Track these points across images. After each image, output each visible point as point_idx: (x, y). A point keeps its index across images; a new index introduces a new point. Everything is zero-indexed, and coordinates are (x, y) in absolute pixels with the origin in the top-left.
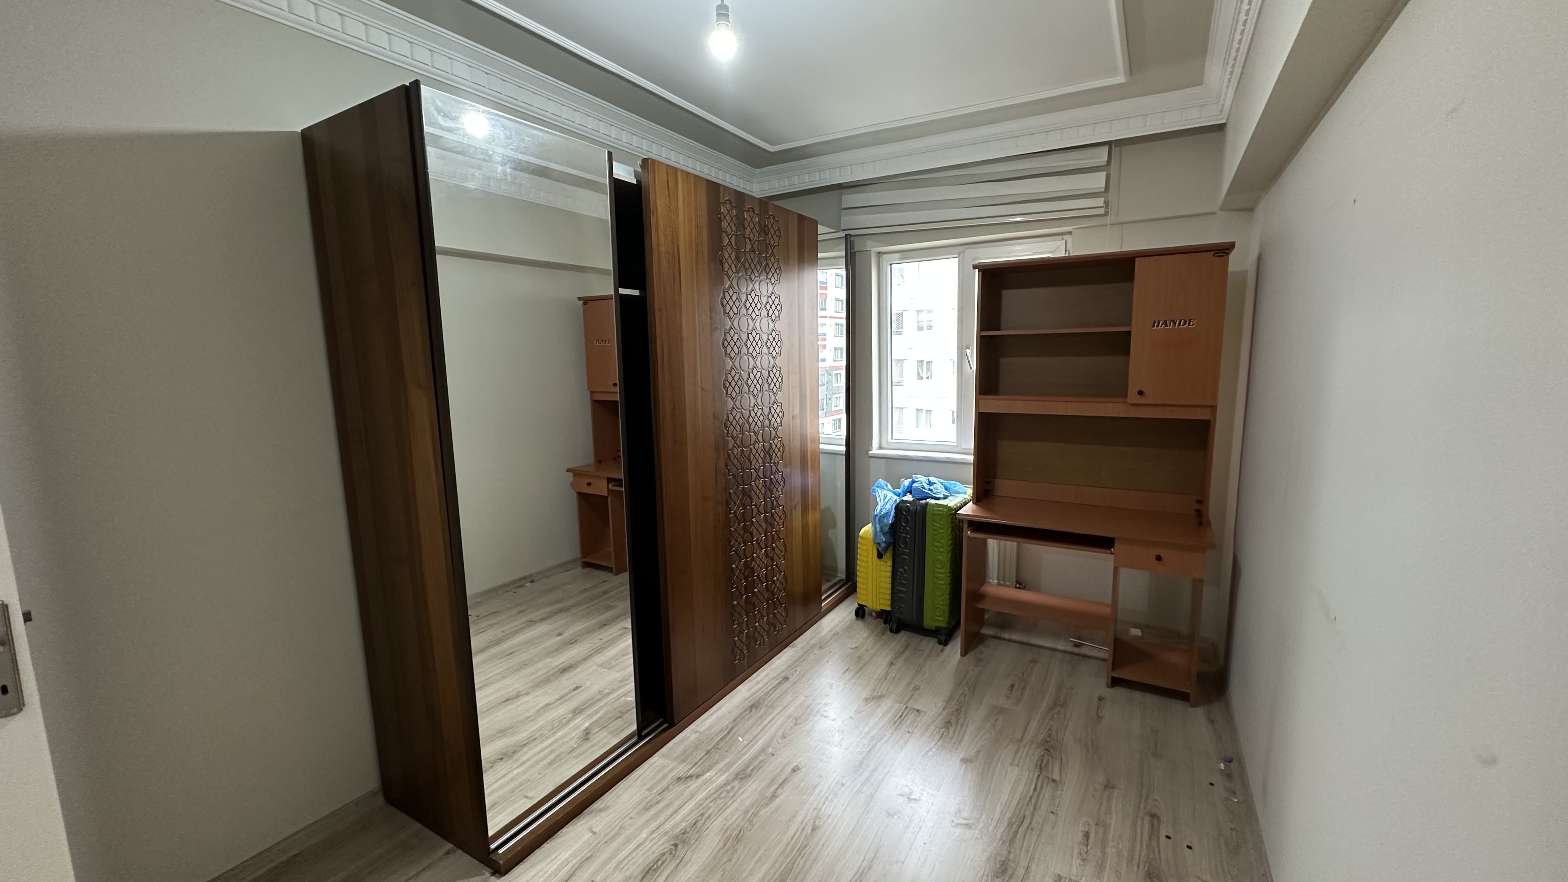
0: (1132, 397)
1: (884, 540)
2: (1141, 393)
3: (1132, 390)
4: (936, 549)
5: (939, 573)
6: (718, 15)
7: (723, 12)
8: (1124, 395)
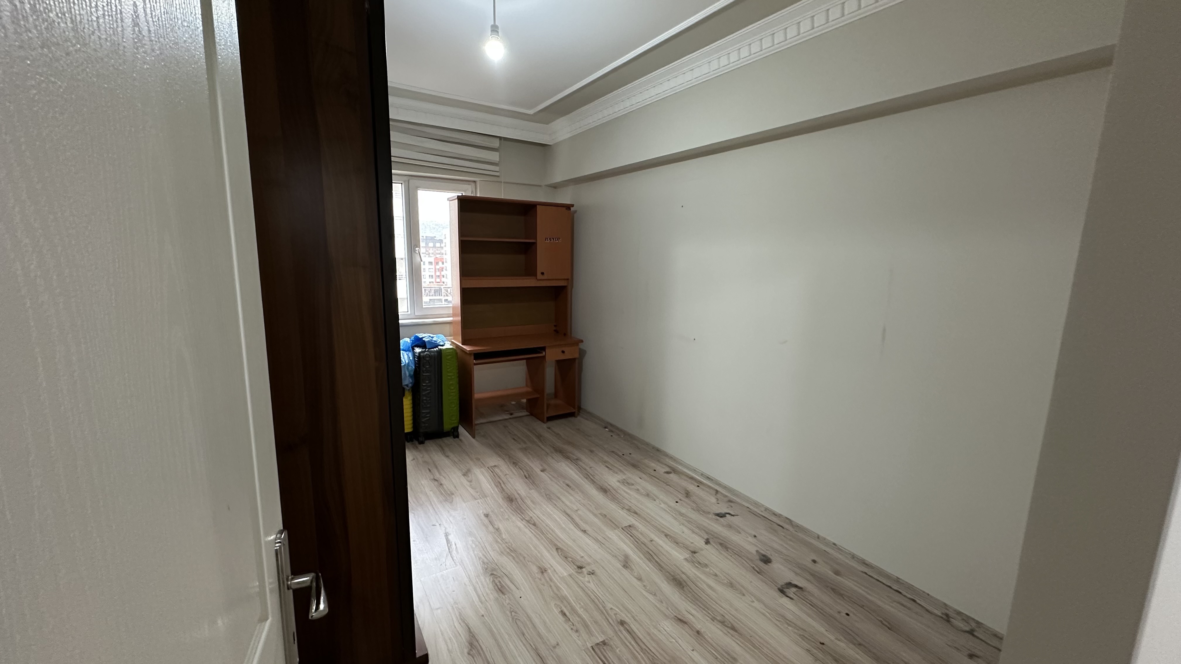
0: (539, 276)
1: (411, 381)
2: (543, 273)
3: (539, 274)
4: (449, 378)
5: (452, 392)
6: (492, 31)
7: (495, 29)
8: (536, 275)
